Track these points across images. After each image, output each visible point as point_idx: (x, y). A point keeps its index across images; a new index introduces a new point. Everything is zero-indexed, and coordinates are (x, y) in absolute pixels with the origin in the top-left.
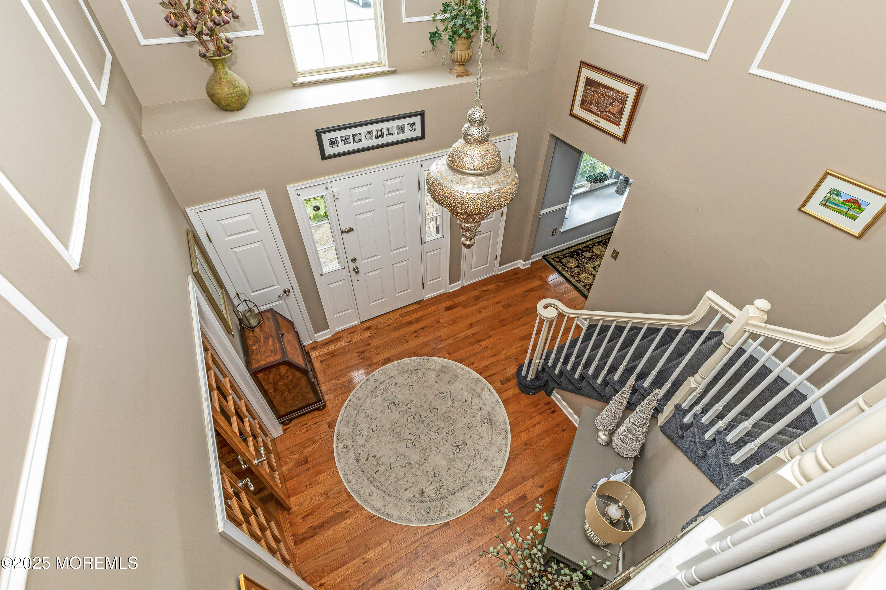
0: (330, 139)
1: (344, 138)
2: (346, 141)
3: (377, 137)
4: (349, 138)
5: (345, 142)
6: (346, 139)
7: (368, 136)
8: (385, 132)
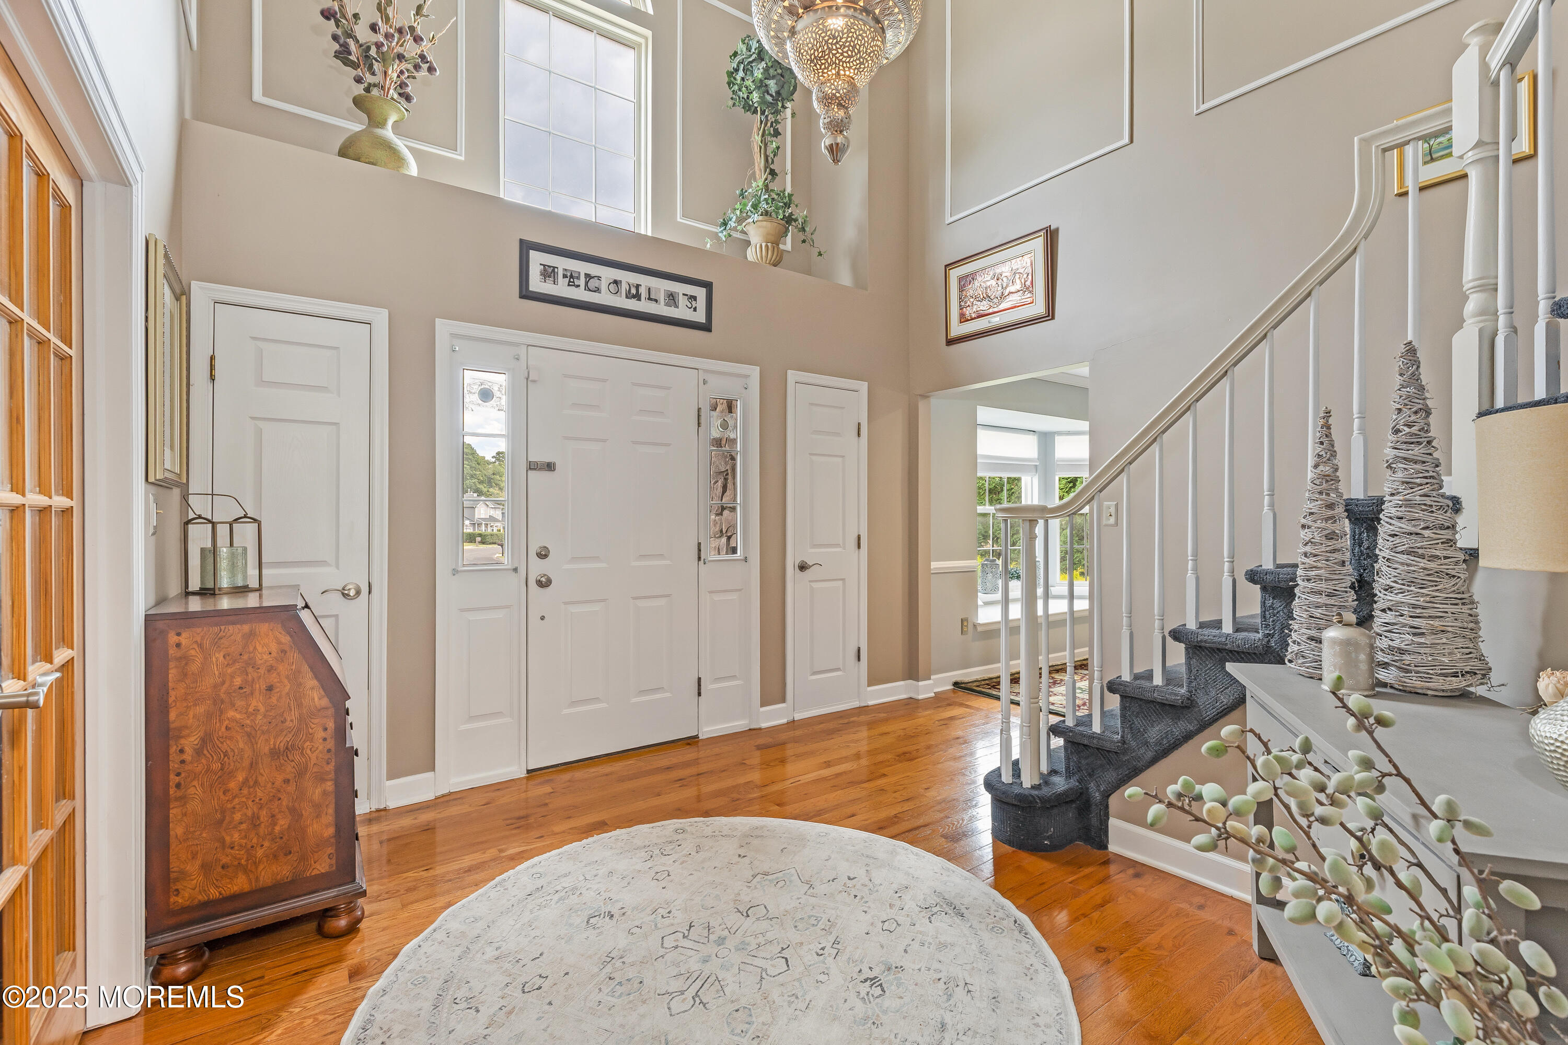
0: (544, 266)
1: (569, 274)
2: (572, 280)
3: (629, 296)
4: (578, 278)
5: (570, 282)
6: (571, 276)
7: (613, 288)
8: (643, 291)
